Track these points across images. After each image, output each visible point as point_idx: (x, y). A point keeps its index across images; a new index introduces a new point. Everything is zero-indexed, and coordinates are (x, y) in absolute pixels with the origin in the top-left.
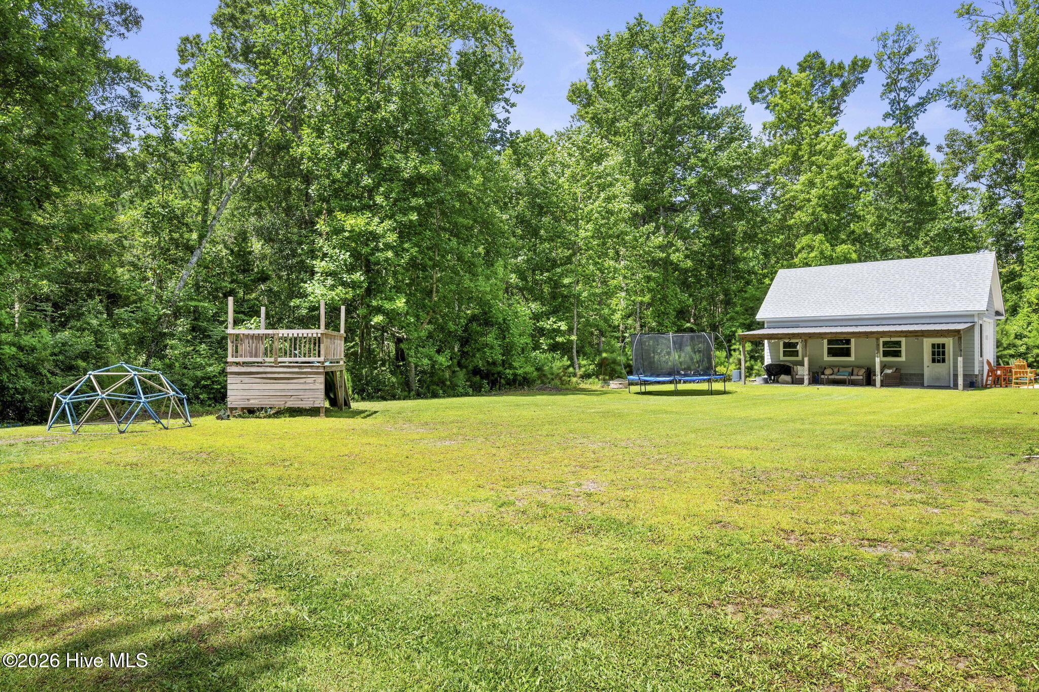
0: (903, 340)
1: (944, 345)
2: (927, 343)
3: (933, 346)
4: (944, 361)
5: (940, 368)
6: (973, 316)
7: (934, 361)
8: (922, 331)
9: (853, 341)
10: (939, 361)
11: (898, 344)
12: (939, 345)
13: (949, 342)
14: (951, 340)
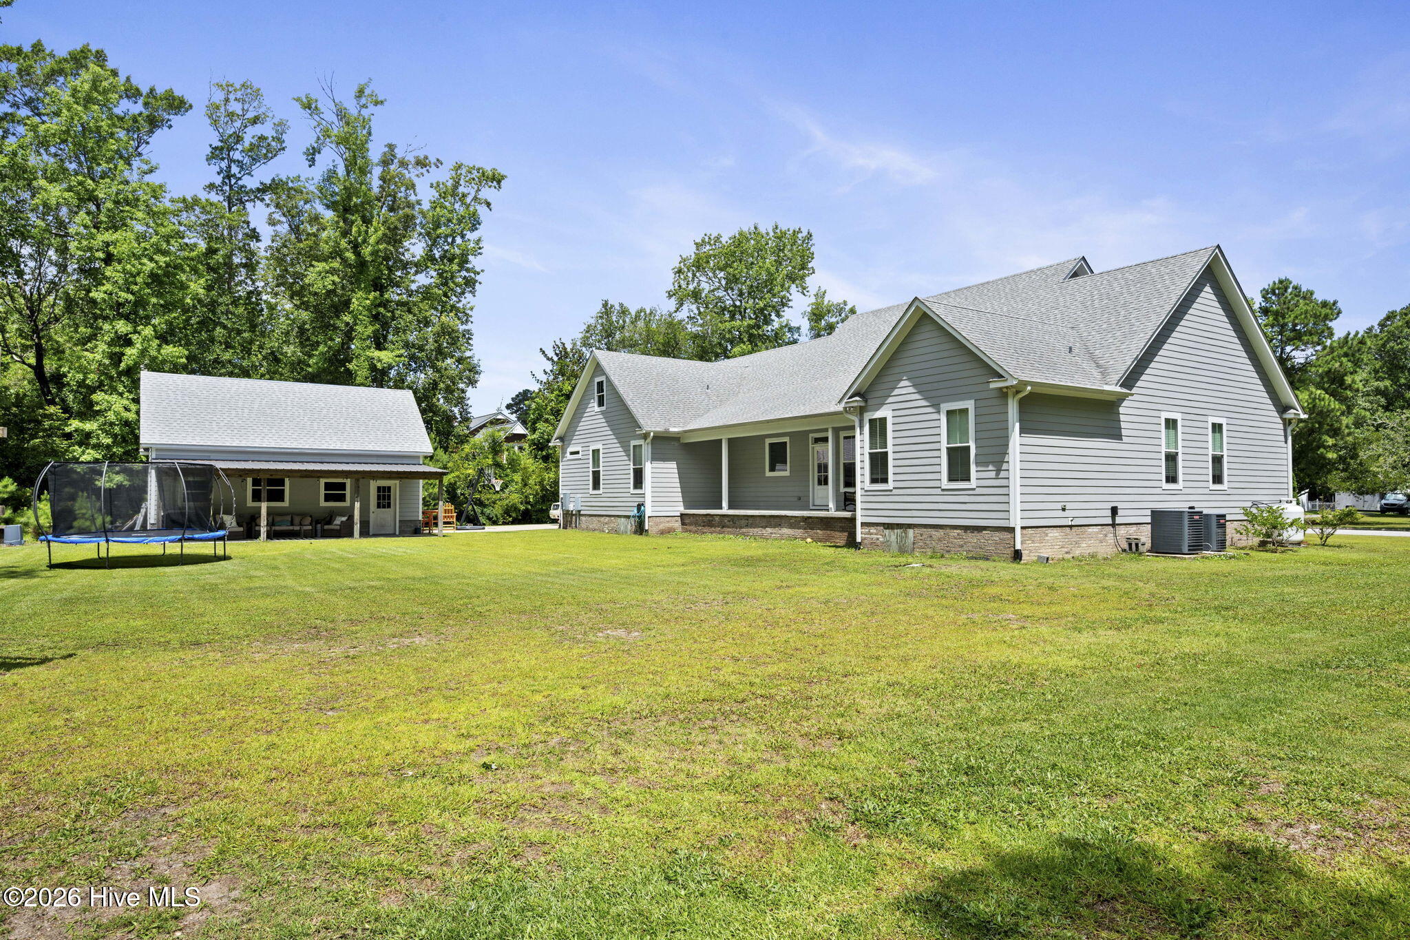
0: (348, 482)
1: (389, 488)
2: (374, 485)
3: (379, 488)
4: (389, 506)
5: (386, 513)
6: (418, 457)
7: (379, 506)
8: (371, 472)
9: (287, 481)
10: (384, 507)
11: (342, 486)
12: (384, 488)
13: (394, 484)
14: (397, 482)
